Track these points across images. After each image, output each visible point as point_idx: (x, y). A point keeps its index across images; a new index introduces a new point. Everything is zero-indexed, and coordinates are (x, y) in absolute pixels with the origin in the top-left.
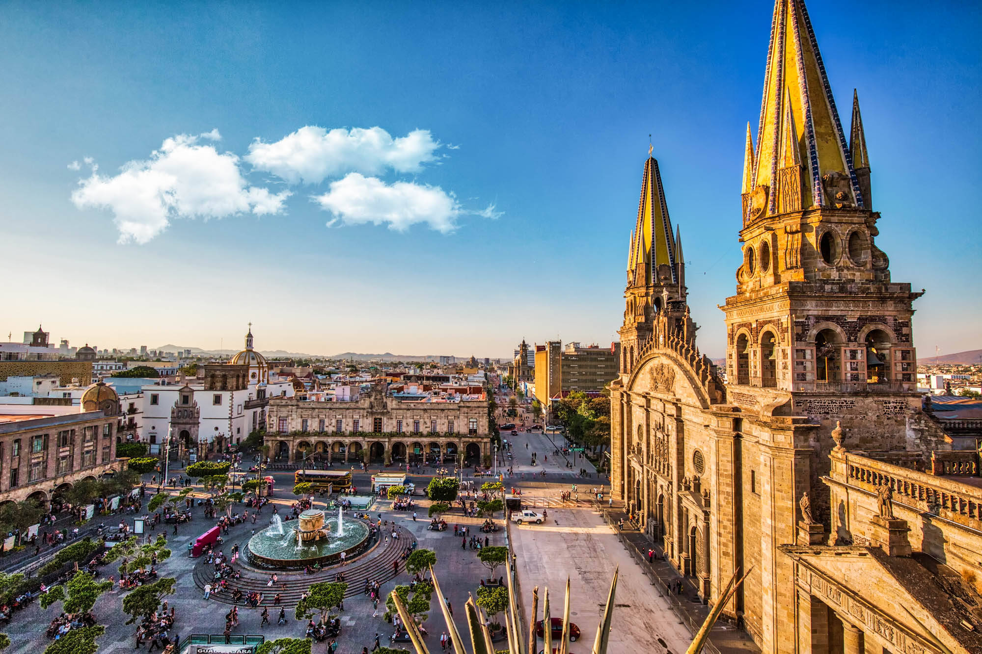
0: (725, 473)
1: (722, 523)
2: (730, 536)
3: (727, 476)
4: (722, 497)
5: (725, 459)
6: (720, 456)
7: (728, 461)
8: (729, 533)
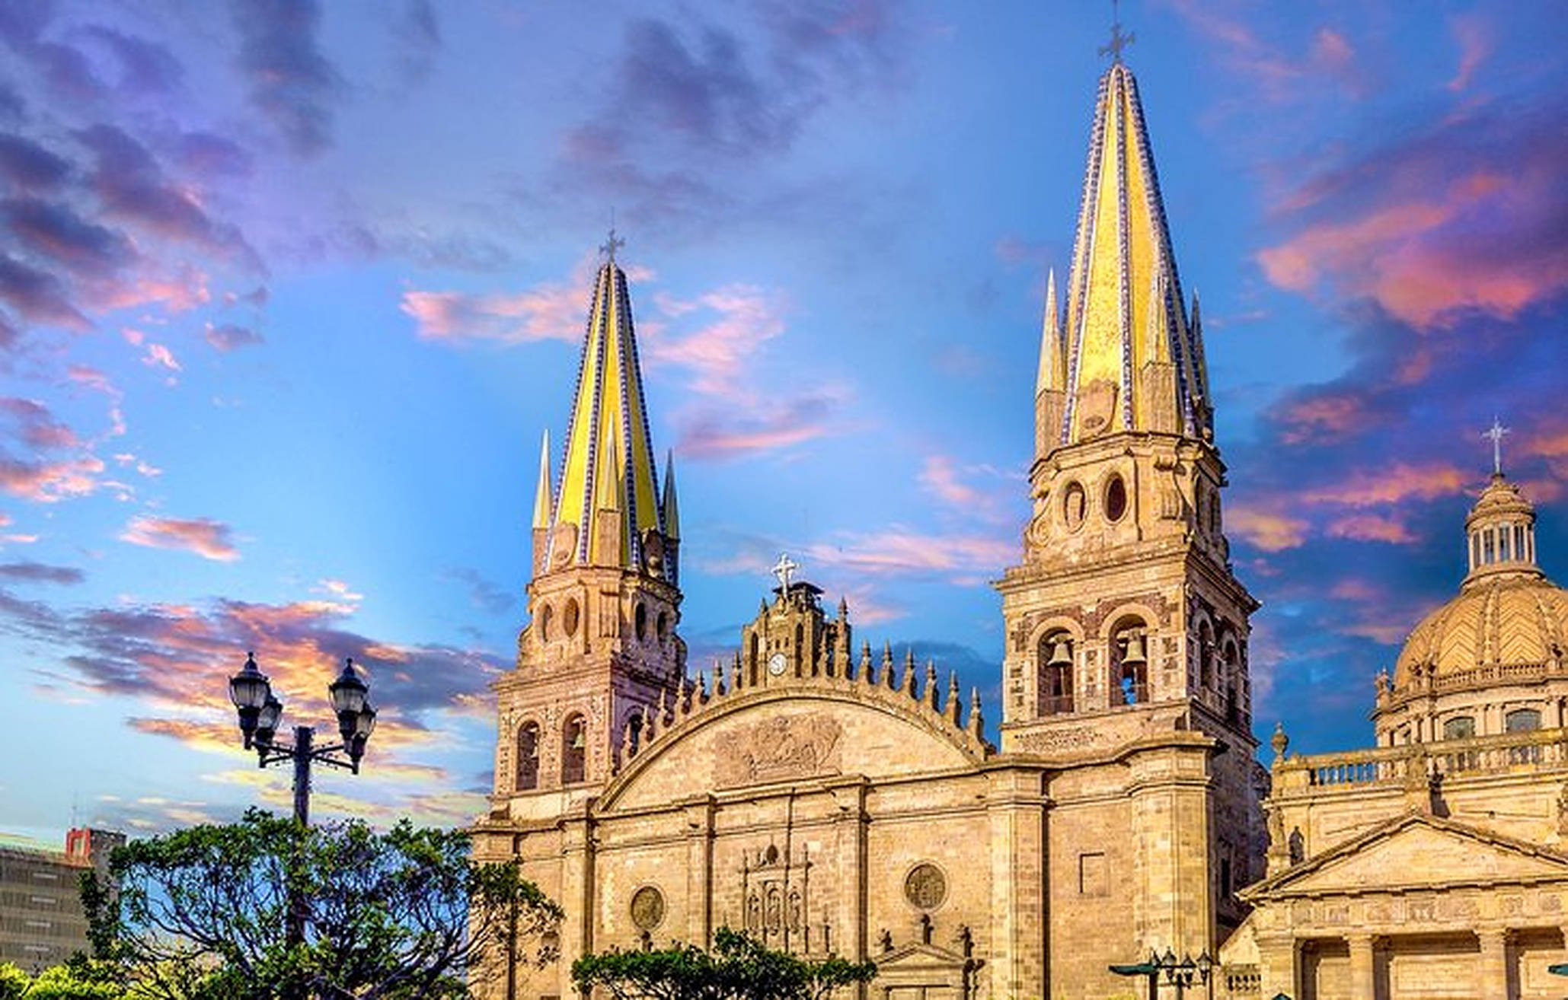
0: (1028, 871)
1: (1023, 961)
2: (1035, 983)
3: (1031, 877)
4: (1022, 915)
5: (1028, 846)
6: (1020, 841)
7: (1033, 850)
8: (1034, 978)
